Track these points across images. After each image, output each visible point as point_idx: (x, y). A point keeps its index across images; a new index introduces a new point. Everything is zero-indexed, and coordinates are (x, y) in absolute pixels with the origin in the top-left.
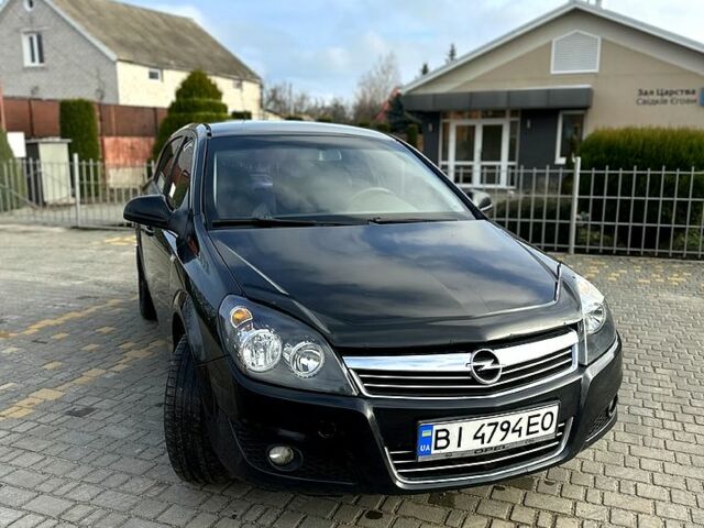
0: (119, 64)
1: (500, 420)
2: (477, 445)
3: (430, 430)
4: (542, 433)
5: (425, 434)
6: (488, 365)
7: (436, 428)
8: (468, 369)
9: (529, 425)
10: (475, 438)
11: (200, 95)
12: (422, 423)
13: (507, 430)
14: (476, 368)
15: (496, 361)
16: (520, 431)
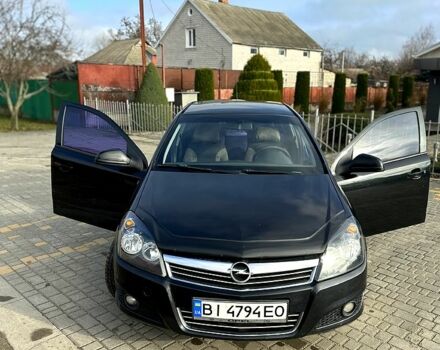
0: (234, 46)
1: (244, 305)
2: (230, 317)
3: (199, 303)
4: (275, 317)
5: (197, 305)
6: (242, 272)
7: (203, 302)
8: (228, 272)
9: (265, 312)
10: (228, 312)
11: (257, 69)
12: (194, 299)
13: (250, 312)
14: (234, 272)
15: (248, 271)
16: (259, 313)
